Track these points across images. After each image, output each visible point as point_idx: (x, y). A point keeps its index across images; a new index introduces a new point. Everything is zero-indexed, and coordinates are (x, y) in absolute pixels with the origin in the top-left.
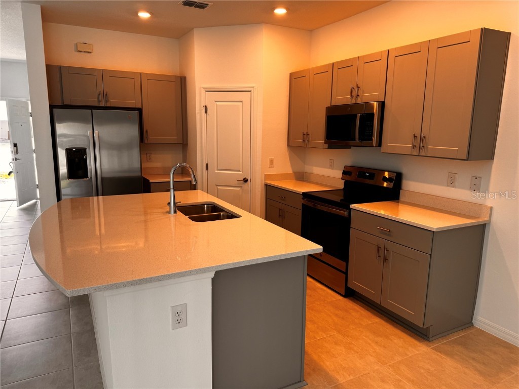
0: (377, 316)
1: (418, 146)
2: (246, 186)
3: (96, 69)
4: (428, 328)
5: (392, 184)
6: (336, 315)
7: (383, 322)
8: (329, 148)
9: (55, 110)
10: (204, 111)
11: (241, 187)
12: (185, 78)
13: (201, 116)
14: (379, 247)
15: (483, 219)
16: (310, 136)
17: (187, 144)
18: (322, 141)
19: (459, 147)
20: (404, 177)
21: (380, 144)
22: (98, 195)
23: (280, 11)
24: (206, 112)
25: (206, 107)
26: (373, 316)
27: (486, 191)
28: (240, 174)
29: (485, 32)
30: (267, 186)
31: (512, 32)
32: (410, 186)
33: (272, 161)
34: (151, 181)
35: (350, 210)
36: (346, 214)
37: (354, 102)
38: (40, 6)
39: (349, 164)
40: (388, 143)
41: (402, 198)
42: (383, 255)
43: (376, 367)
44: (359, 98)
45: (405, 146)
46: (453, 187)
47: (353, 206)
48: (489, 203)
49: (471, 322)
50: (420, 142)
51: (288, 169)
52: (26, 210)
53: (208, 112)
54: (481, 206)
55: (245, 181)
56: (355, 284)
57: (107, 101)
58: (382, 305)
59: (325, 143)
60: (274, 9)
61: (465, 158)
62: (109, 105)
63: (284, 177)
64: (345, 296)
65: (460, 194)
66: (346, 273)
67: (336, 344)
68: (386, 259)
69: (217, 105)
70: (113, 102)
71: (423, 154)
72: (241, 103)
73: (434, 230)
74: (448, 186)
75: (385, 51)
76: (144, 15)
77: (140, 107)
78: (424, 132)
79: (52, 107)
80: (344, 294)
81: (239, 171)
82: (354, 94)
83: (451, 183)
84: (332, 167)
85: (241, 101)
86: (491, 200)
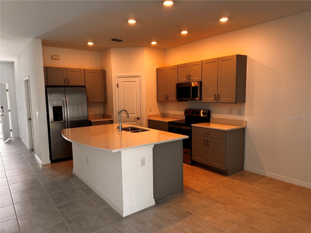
0: (206, 170)
1: (216, 99)
2: (139, 121)
3: (63, 68)
4: (227, 171)
5: (207, 115)
6: (190, 171)
7: (209, 172)
8: (178, 101)
9: (48, 88)
10: (116, 86)
11: (136, 122)
12: (105, 71)
13: (115, 89)
14: (205, 141)
15: (244, 126)
16: (169, 96)
17: (107, 103)
18: (174, 98)
19: (232, 99)
20: (211, 112)
21: (201, 99)
22: (68, 128)
23: (154, 43)
24: (118, 87)
25: (118, 84)
26: (204, 170)
27: (244, 115)
28: (136, 116)
29: (238, 56)
30: (149, 120)
31: (247, 55)
32: (214, 116)
33: (150, 109)
34: (92, 121)
35: (191, 127)
36: (189, 128)
37: (188, 81)
38: (41, 40)
39: (187, 108)
40: (204, 99)
41: (211, 121)
42: (207, 143)
43: (209, 185)
44: (191, 80)
45: (212, 99)
46: (232, 115)
47: (192, 125)
48: (245, 120)
49: (243, 169)
50: (217, 98)
51: (158, 112)
52: (8, 143)
53: (119, 87)
54: (242, 121)
55: (138, 118)
56: (195, 158)
57: (69, 83)
58: (208, 164)
59: (177, 99)
60: (151, 42)
61: (235, 102)
62: (69, 85)
63: (156, 116)
64: (191, 165)
65: (234, 117)
66: (191, 154)
67: (192, 180)
68: (208, 145)
69: (123, 84)
70: (71, 84)
71: (219, 102)
72: (135, 83)
73: (226, 130)
74: (229, 114)
75: (200, 61)
76: (90, 44)
77: (84, 85)
78: (219, 93)
79: (46, 87)
80: (190, 164)
81: (135, 114)
82: (188, 78)
83: (230, 113)
84: (179, 110)
85: (135, 82)
86: (246, 118)
